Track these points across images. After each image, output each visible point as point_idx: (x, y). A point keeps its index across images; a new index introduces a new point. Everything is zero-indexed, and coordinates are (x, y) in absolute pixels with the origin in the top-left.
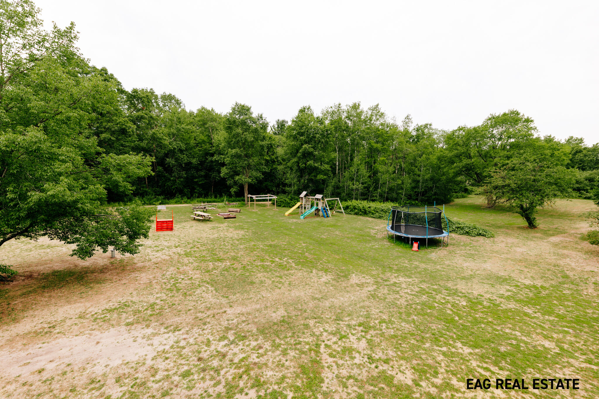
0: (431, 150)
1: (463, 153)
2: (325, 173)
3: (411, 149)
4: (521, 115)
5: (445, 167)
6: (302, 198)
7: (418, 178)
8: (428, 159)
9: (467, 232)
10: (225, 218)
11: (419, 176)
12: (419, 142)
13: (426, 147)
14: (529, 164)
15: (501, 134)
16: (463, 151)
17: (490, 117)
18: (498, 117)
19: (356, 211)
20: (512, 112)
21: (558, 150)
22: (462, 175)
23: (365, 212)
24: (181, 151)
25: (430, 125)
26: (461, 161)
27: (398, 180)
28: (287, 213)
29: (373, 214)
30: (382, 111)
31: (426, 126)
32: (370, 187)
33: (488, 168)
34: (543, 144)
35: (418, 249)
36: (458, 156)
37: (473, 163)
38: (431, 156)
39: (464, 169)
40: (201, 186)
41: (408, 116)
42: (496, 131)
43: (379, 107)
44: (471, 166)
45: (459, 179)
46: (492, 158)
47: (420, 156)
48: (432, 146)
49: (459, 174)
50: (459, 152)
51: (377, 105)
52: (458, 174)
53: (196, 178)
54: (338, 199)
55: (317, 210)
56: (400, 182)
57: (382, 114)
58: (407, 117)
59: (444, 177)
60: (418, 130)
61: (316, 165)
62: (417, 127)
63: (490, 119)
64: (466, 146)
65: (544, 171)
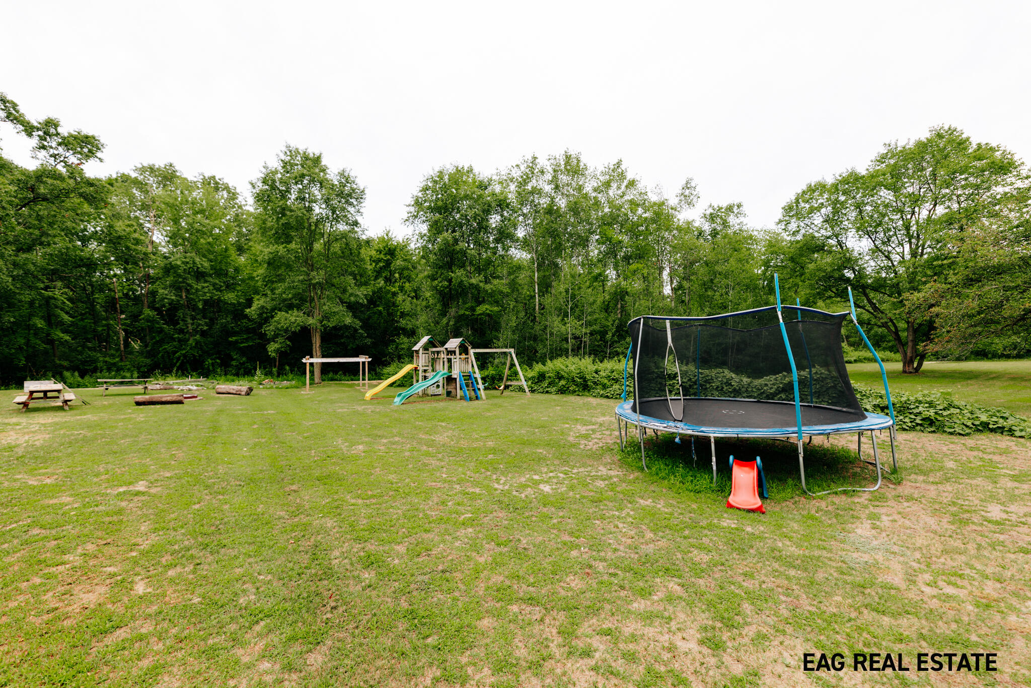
6: (417, 352)
9: (930, 422)
10: (138, 404)
19: (563, 382)
23: (584, 386)
24: (200, 275)
25: (739, 206)
28: (369, 394)
29: (604, 387)
30: (630, 175)
31: (729, 208)
35: (762, 496)
40: (243, 352)
41: (687, 183)
43: (623, 167)
51: (619, 164)
53: (234, 334)
54: (512, 350)
55: (450, 380)
57: (632, 182)
58: (687, 185)
60: (713, 219)
61: (473, 281)
62: (710, 211)
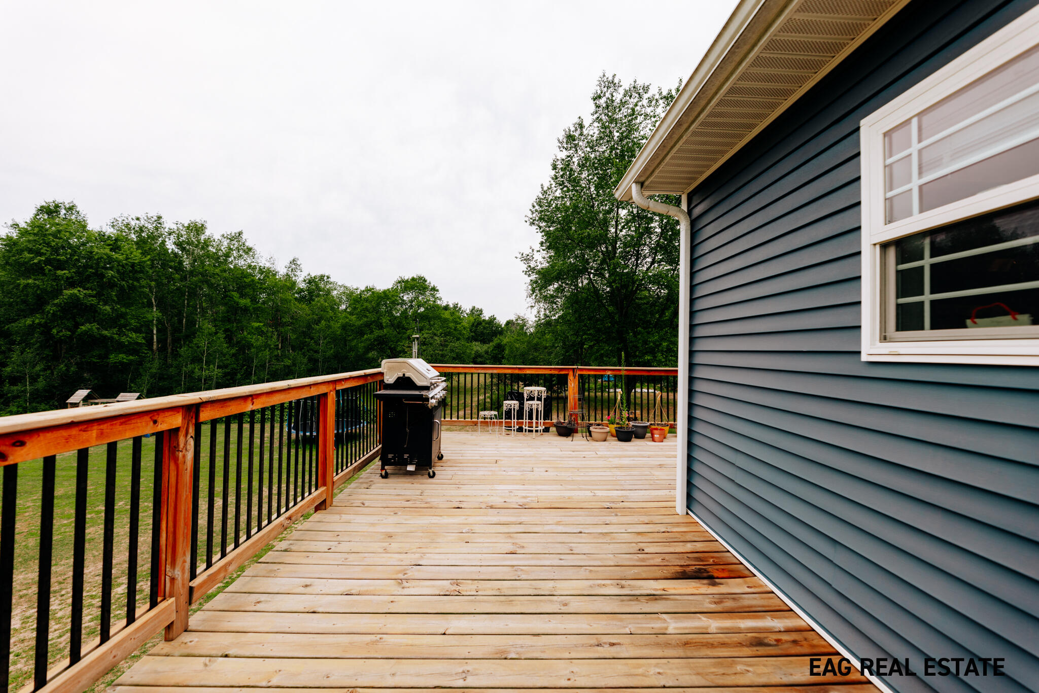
0: (331, 313)
1: (374, 321)
2: (133, 349)
3: (303, 311)
4: (428, 282)
5: (353, 339)
6: (75, 405)
7: (316, 356)
8: (329, 327)
11: (317, 352)
12: (313, 300)
13: (324, 309)
14: (436, 338)
15: (411, 301)
16: (373, 319)
17: (400, 279)
18: (407, 281)
20: (420, 278)
21: (460, 324)
22: (374, 350)
25: (328, 277)
26: (372, 332)
27: (286, 360)
30: (249, 244)
31: (322, 277)
32: (236, 374)
33: (401, 342)
34: (448, 317)
36: (368, 325)
37: (386, 335)
38: (332, 323)
39: (376, 343)
41: (294, 260)
42: (407, 296)
43: (244, 236)
44: (383, 339)
45: (370, 355)
46: (405, 329)
47: (318, 322)
48: (332, 309)
49: (371, 349)
50: (369, 320)
51: (240, 233)
52: (369, 349)
56: (288, 362)
57: (250, 249)
58: (294, 262)
59: (353, 354)
60: (310, 282)
61: (105, 333)
62: (308, 277)
63: (399, 282)
64: (376, 313)
65: (448, 345)
